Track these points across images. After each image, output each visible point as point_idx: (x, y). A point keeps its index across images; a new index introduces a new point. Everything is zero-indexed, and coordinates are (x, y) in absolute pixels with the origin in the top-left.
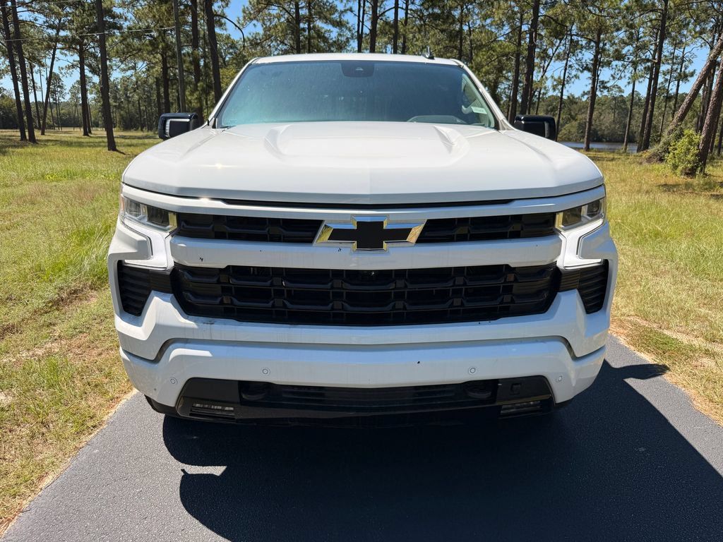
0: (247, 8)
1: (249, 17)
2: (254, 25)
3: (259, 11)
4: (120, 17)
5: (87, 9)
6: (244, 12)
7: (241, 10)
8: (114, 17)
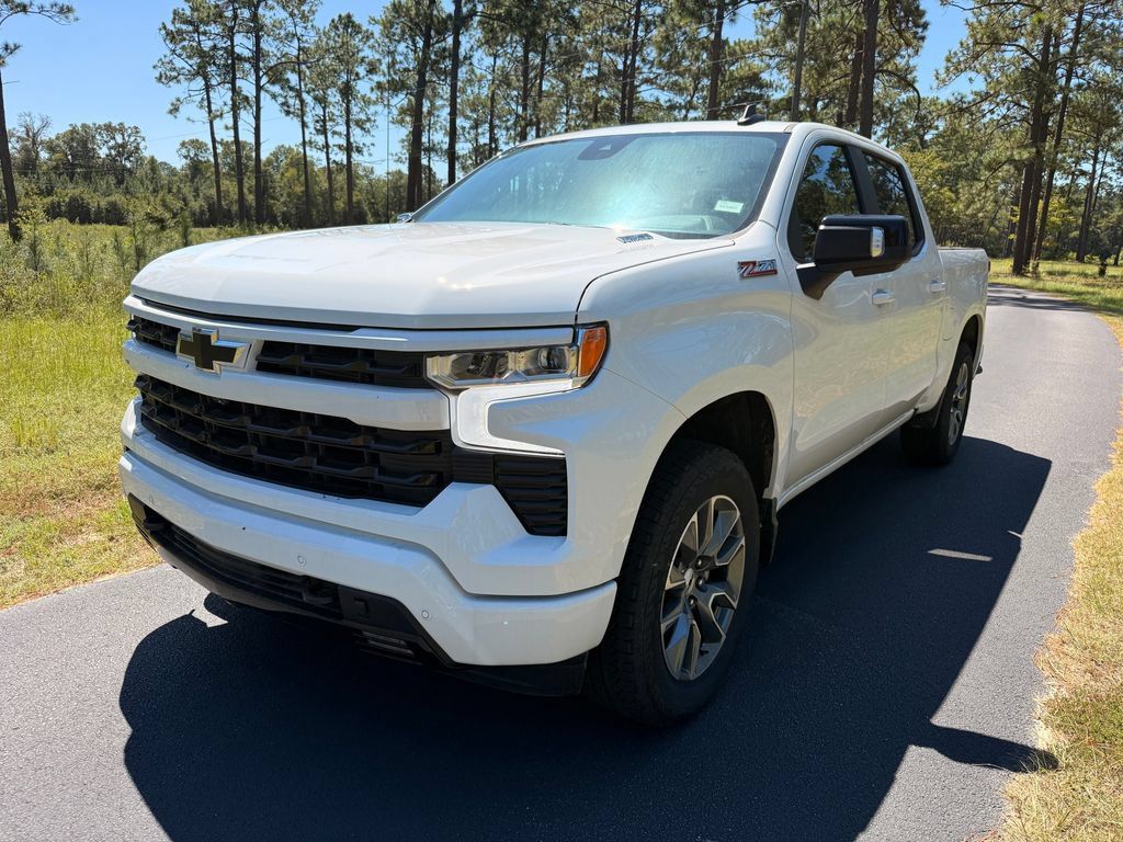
0: (955, 54)
1: (955, 67)
2: (971, 80)
3: (976, 57)
4: (770, 85)
5: (727, 79)
6: (948, 60)
7: (944, 58)
8: (761, 86)
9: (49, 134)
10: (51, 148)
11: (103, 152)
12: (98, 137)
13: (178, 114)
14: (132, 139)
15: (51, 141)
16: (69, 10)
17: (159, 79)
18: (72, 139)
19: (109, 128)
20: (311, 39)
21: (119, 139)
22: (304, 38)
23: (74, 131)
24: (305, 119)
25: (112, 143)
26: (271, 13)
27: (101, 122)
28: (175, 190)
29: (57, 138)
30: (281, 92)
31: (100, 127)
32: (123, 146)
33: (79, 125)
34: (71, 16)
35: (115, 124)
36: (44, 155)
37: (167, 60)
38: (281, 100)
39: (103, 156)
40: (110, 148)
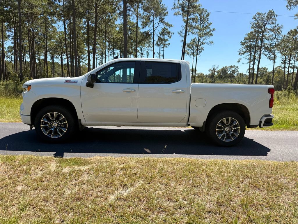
9: (218, 69)
10: (218, 72)
11: (229, 72)
12: (228, 69)
13: (239, 62)
14: (236, 69)
15: (218, 71)
16: (212, 42)
17: (239, 54)
18: (223, 70)
19: (231, 67)
20: (280, 38)
21: (233, 69)
22: (278, 39)
23: (223, 68)
24: (275, 60)
25: (231, 70)
26: (269, 33)
27: (230, 66)
28: (243, 81)
29: (220, 70)
30: (268, 54)
31: (229, 67)
32: (234, 71)
33: (225, 67)
34: (213, 43)
35: (233, 66)
36: (216, 74)
37: (241, 49)
38: (268, 56)
39: (229, 73)
40: (231, 71)
